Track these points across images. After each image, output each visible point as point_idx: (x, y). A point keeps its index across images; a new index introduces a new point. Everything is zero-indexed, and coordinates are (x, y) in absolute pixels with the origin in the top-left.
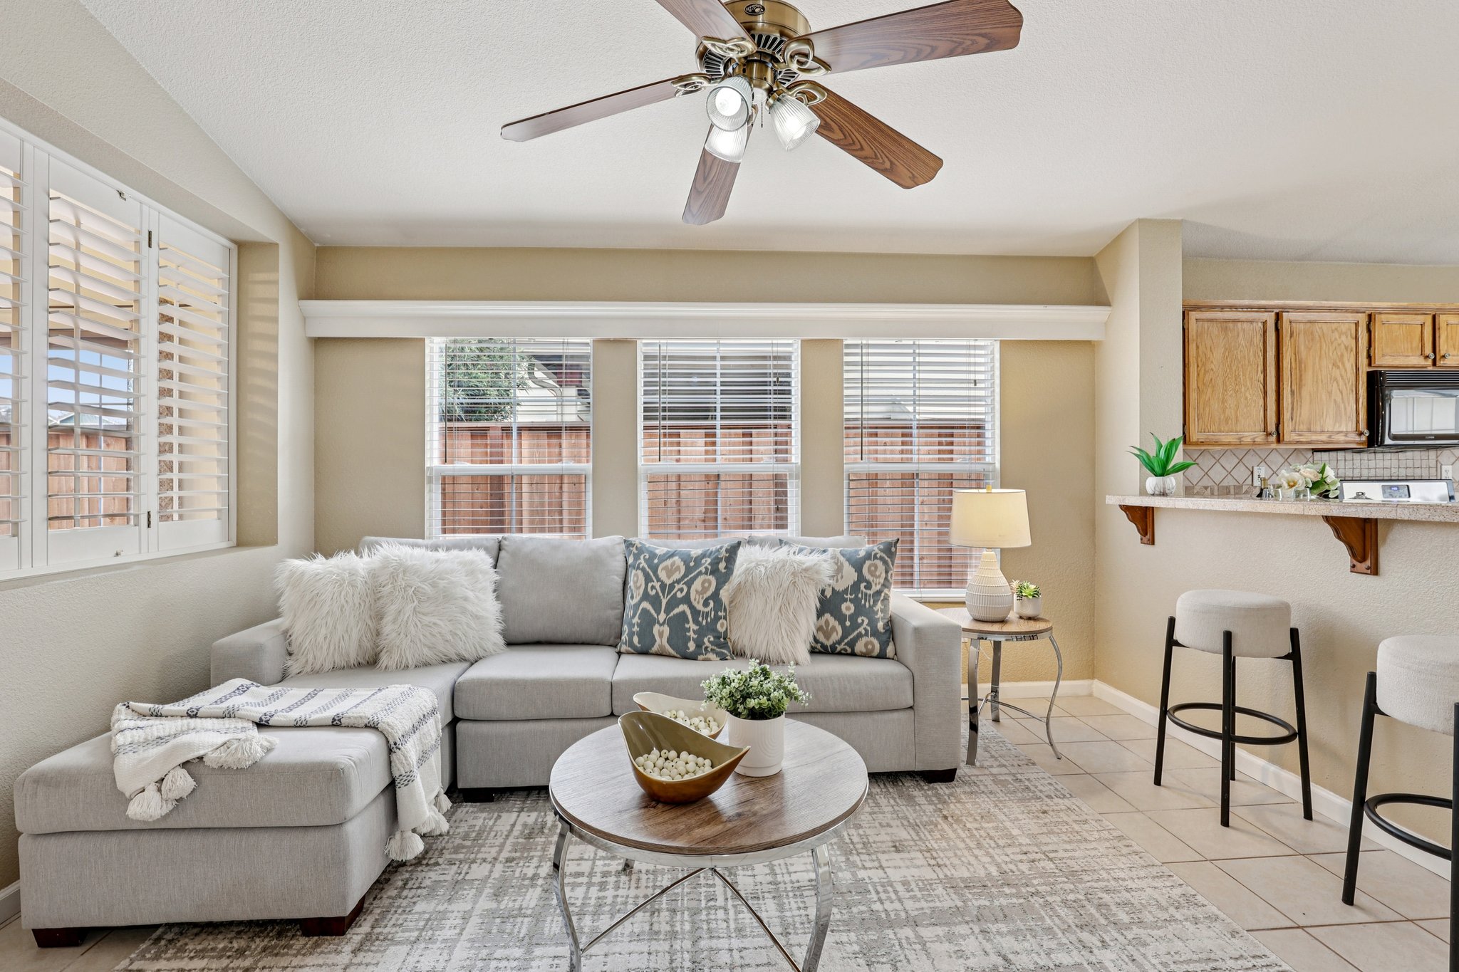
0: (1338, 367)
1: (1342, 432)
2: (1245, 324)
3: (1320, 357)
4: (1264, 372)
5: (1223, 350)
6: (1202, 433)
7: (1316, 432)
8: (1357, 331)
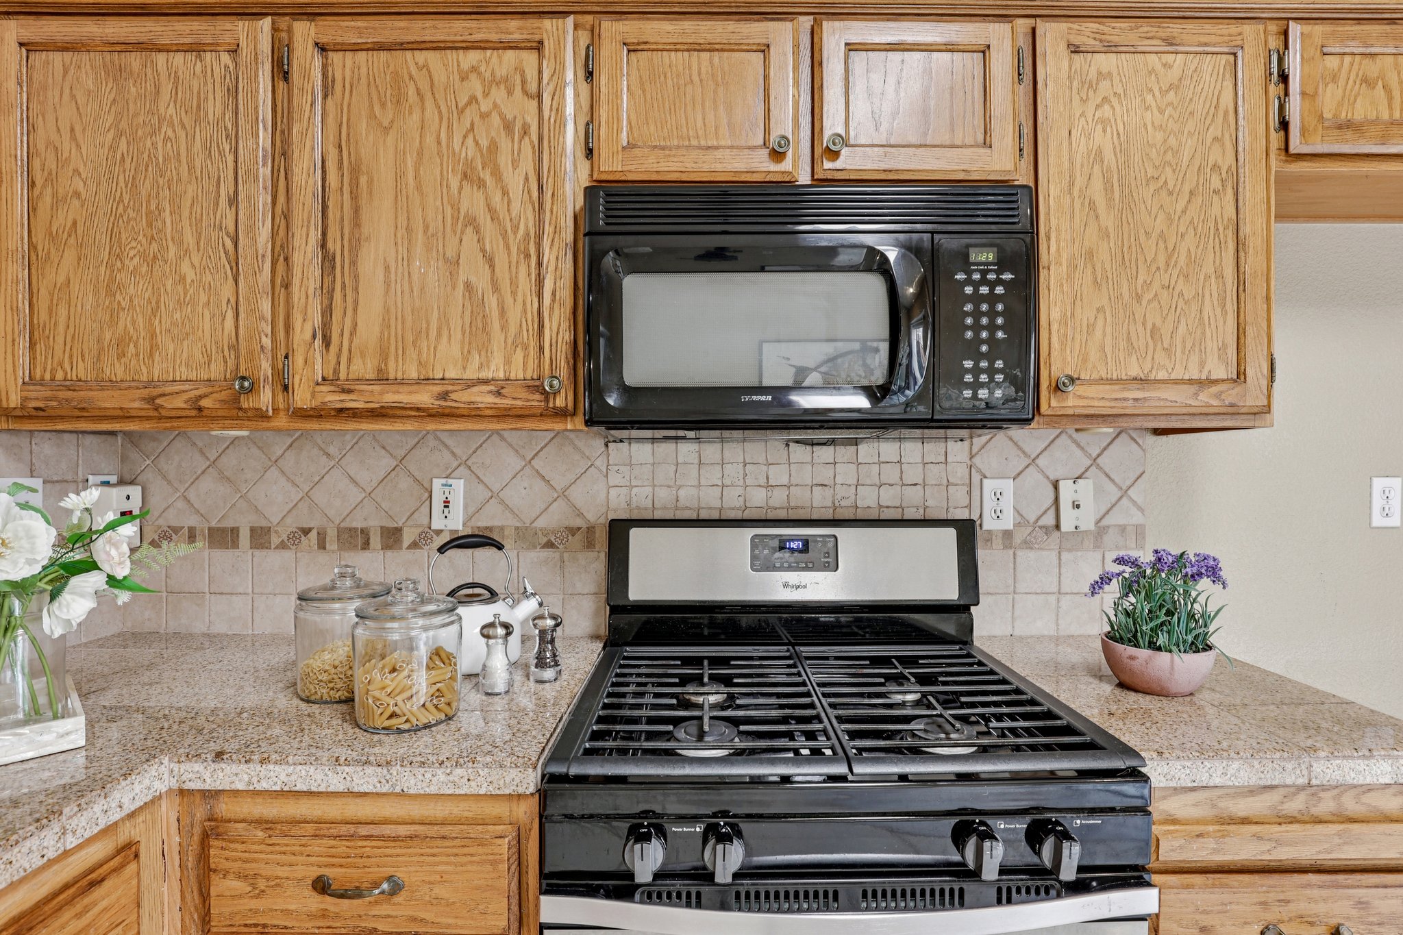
0: (481, 184)
1: (485, 382)
2: (179, 58)
3: (420, 153)
4: (233, 201)
5: (110, 136)
6: (41, 383)
7: (402, 382)
8: (540, 72)
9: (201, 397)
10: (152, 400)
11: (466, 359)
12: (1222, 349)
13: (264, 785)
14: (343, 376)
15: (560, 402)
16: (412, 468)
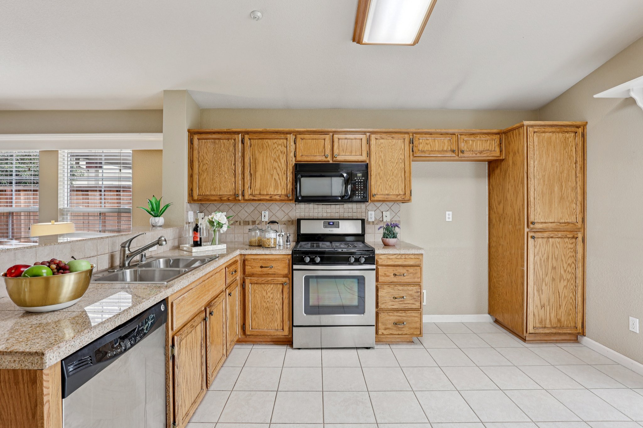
0: (277, 162)
1: (278, 195)
2: (225, 141)
3: (267, 156)
4: (235, 164)
5: (213, 154)
6: (200, 195)
7: (264, 195)
8: (287, 143)
9: (229, 197)
10: (220, 198)
11: (274, 191)
12: (402, 189)
13: (253, 253)
14: (253, 194)
15: (290, 198)
16: (258, 209)
